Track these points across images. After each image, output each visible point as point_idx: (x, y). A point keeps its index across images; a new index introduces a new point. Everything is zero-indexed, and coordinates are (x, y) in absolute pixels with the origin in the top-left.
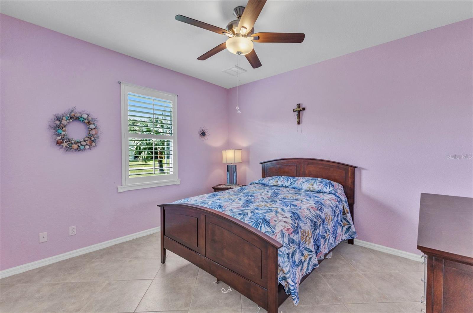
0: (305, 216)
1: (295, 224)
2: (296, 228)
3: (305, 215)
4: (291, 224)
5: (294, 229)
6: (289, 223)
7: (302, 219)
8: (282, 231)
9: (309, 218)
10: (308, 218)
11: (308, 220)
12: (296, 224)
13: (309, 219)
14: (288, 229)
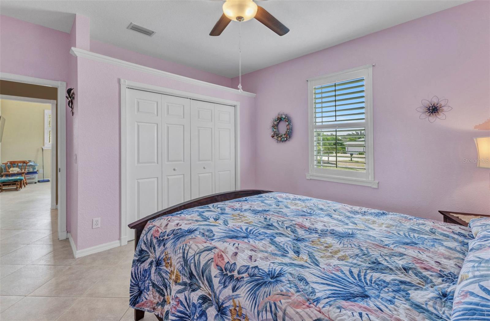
0: (186, 245)
1: (166, 235)
2: (161, 239)
3: (188, 244)
4: (166, 231)
5: (160, 237)
6: (166, 229)
7: (178, 242)
8: (155, 226)
9: (186, 252)
10: (185, 250)
11: (181, 251)
12: (168, 236)
13: (184, 253)
14: (158, 231)
